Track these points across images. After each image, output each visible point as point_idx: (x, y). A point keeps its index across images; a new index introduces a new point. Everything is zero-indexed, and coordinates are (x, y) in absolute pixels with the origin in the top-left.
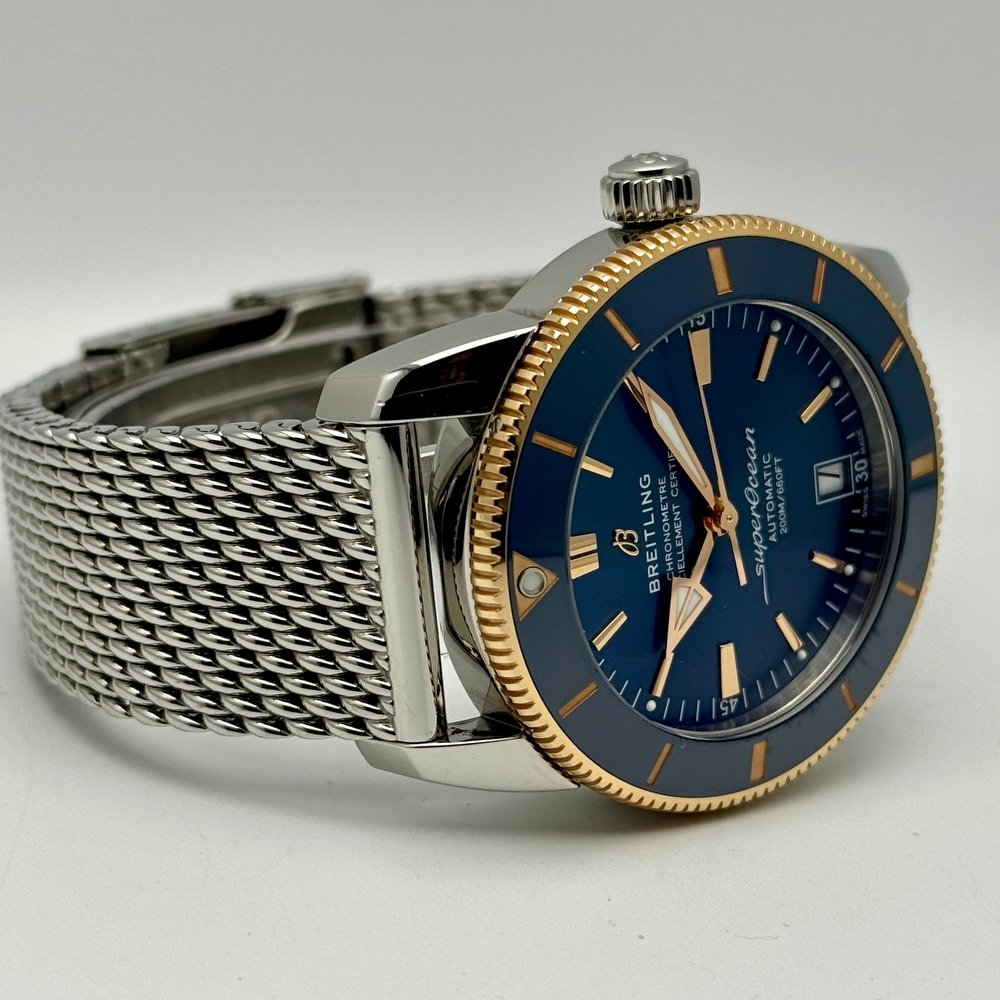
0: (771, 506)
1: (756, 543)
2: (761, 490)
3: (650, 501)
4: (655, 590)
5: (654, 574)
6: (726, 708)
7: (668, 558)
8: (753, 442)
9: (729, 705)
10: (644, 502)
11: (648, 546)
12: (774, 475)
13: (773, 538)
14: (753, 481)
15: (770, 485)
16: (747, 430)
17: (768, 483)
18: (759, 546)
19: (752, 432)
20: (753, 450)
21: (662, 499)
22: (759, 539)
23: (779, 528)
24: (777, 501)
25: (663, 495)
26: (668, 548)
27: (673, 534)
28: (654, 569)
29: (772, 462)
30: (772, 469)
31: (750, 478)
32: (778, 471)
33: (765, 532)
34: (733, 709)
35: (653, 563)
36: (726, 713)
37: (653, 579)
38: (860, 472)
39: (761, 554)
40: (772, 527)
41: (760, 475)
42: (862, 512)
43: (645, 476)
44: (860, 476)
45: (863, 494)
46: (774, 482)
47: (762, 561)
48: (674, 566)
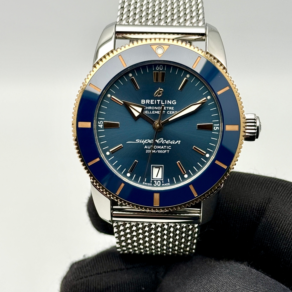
0: (155, 147)
1: (146, 140)
2: (161, 144)
3: (168, 104)
4: (142, 102)
5: (147, 102)
6: (100, 123)
7: (150, 108)
8: (176, 143)
9: (101, 124)
10: (168, 101)
11: (155, 101)
12: (164, 150)
13: (146, 147)
14: (164, 142)
15: (162, 148)
16: (180, 141)
17: (162, 147)
18: (145, 142)
19: (179, 143)
20: (173, 143)
21: (168, 107)
22: (147, 141)
23: (148, 149)
24: (156, 150)
25: (169, 108)
26: (153, 108)
27: (156, 110)
28: (148, 102)
29: (168, 149)
30: (166, 149)
31: (165, 141)
32: (165, 151)
33: (148, 144)
34: (99, 126)
35: (150, 102)
36: (99, 123)
37: (146, 102)
38: (157, 183)
39: (142, 142)
40: (149, 147)
41: (165, 144)
42: (145, 182)
43: (176, 102)
44: (155, 183)
45: (150, 183)
46: (162, 149)
47: (140, 142)
48: (147, 110)
